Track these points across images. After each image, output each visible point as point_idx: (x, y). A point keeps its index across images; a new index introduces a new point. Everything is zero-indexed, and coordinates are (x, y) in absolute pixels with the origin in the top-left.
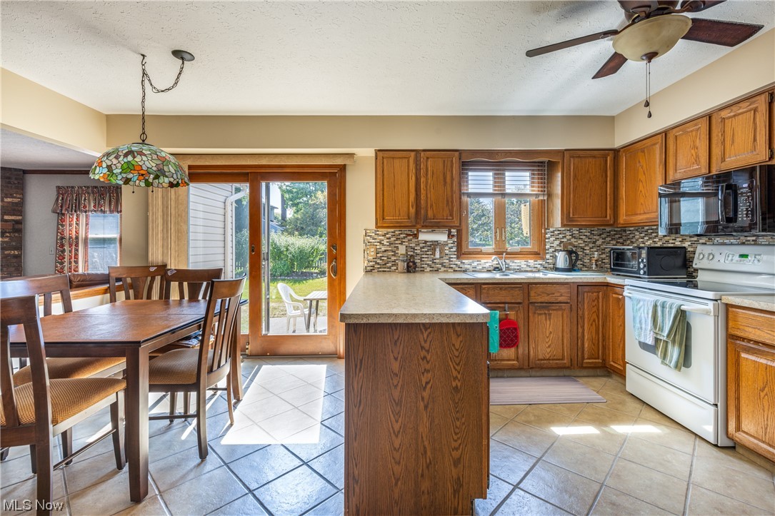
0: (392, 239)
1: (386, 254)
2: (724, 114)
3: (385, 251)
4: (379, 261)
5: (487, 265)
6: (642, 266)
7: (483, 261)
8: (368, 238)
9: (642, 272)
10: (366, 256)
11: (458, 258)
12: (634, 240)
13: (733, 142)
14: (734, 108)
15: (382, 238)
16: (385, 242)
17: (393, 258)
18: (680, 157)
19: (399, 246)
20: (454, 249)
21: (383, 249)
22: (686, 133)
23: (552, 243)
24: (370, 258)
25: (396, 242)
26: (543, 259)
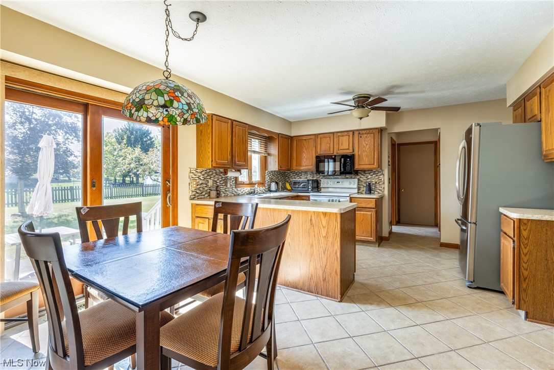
0: (206, 175)
1: (202, 186)
2: (339, 134)
3: (202, 184)
4: (198, 191)
5: (246, 191)
6: (310, 187)
7: (245, 189)
8: (192, 174)
9: (310, 190)
10: (190, 188)
11: (235, 187)
12: (290, 177)
13: (342, 144)
14: (343, 134)
15: (200, 174)
16: (201, 178)
17: (206, 189)
18: (322, 146)
19: (209, 180)
20: (234, 182)
21: (201, 182)
22: (325, 137)
23: (267, 178)
24: (193, 189)
25: (208, 177)
26: (265, 186)
